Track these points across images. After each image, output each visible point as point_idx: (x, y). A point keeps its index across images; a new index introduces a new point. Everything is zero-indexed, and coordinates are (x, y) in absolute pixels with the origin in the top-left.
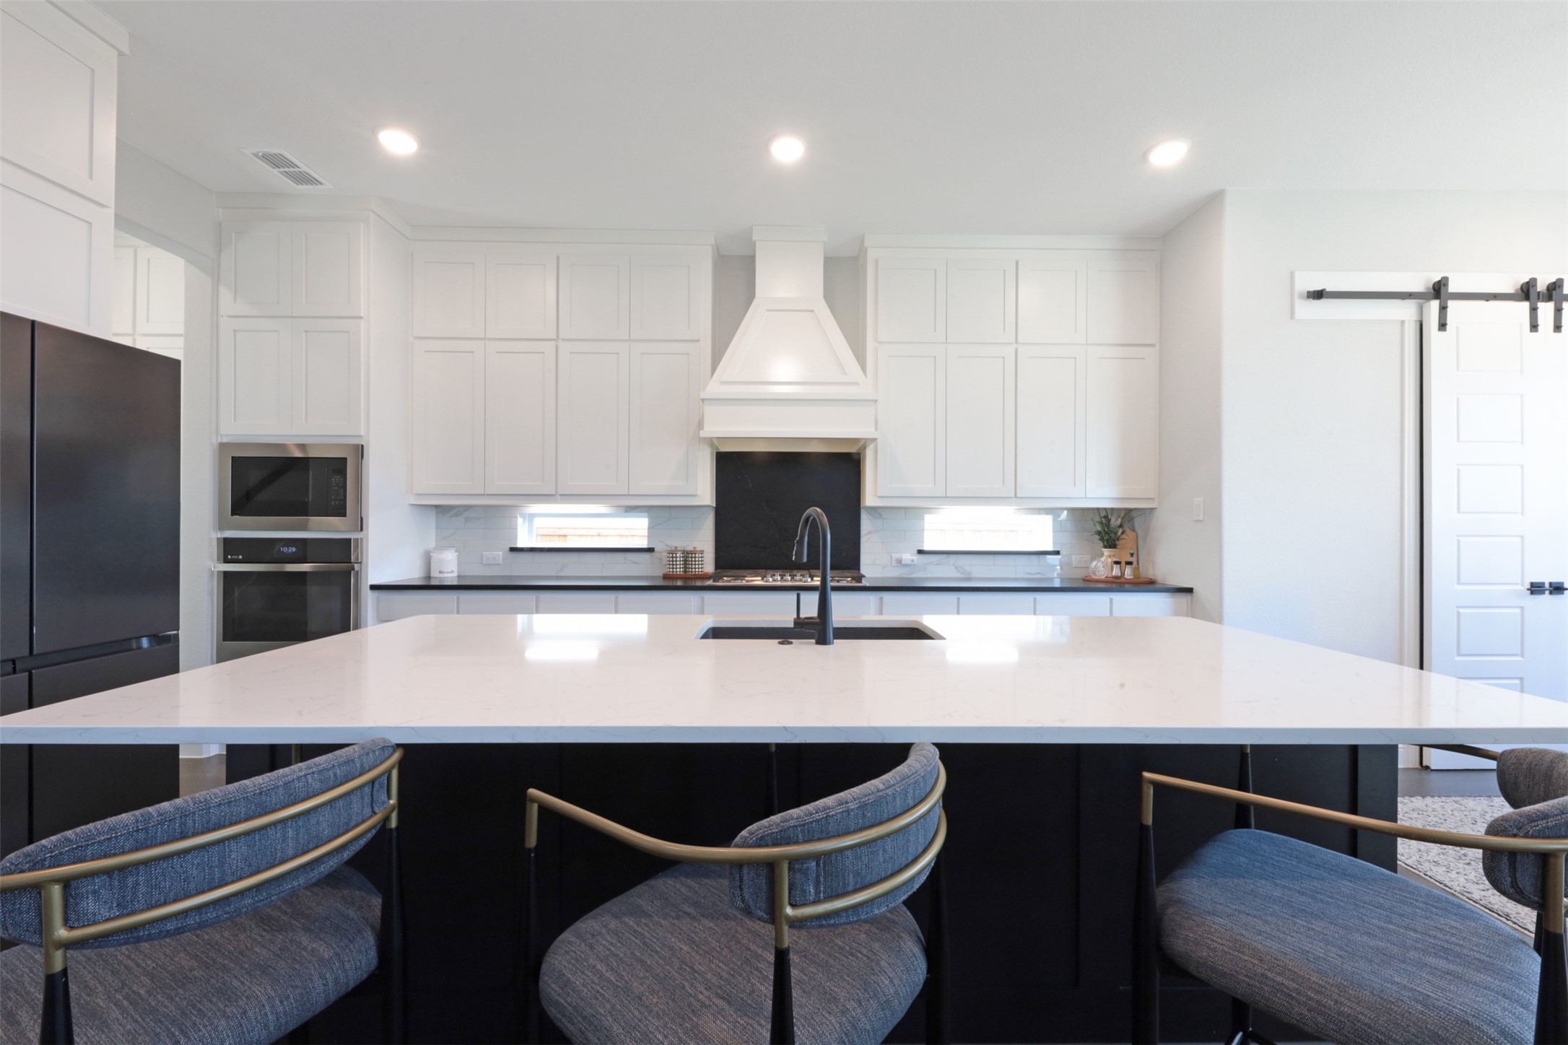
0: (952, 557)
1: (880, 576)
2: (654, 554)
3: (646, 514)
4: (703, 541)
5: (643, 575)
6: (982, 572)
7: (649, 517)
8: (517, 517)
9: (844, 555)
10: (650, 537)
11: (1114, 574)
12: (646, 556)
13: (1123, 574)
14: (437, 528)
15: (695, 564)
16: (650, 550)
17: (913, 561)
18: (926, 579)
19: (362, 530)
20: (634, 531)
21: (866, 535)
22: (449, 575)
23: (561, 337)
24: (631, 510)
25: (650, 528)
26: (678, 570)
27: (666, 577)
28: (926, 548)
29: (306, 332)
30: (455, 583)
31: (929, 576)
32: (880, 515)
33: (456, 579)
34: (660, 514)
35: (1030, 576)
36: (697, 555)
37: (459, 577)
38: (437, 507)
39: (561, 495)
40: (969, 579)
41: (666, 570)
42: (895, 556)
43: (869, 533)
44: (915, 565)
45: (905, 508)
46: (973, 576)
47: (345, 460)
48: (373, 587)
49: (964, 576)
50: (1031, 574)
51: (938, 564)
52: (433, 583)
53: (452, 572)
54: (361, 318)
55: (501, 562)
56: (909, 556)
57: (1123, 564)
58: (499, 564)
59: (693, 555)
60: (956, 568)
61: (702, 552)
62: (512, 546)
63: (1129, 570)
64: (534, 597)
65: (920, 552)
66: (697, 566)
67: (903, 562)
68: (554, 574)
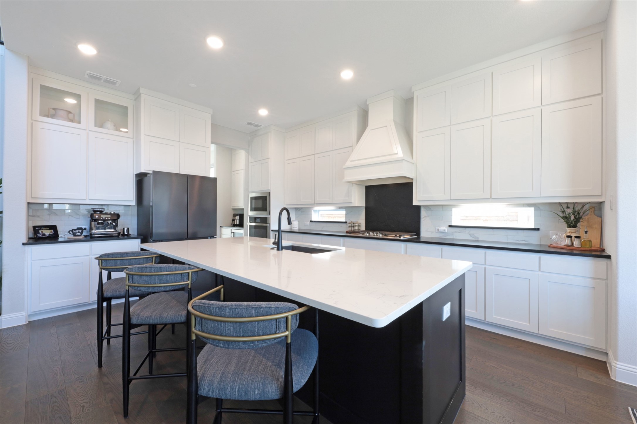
0: (467, 229)
1: (430, 236)
2: (347, 224)
3: (345, 210)
4: (361, 220)
5: (343, 231)
6: (485, 238)
7: (346, 211)
8: (312, 211)
9: (413, 226)
10: (346, 217)
11: (566, 244)
12: (345, 224)
13: (572, 244)
14: (295, 214)
15: (357, 228)
16: (346, 222)
17: (444, 230)
18: (453, 239)
19: (270, 215)
20: (340, 216)
21: (424, 217)
22: (296, 228)
23: (316, 153)
24: (340, 208)
25: (346, 214)
26: (351, 230)
27: (347, 232)
28: (453, 224)
29: (261, 164)
30: (297, 231)
31: (455, 238)
32: (430, 209)
33: (298, 230)
34: (350, 209)
35: (517, 242)
36: (358, 225)
37: (299, 229)
38: (295, 208)
39: (316, 204)
40: (478, 241)
41: (348, 230)
42: (437, 228)
43: (425, 217)
44: (445, 232)
45: (442, 205)
46: (480, 239)
47: (266, 196)
48: (272, 230)
49: (475, 239)
50: (519, 241)
51: (460, 233)
52: (292, 231)
53: (296, 227)
54: (270, 158)
55: (308, 225)
56: (444, 228)
57: (573, 238)
58: (308, 226)
59: (357, 225)
60: (470, 235)
61: (360, 223)
62: (311, 220)
63: (577, 242)
64: (302, 236)
65: (450, 226)
66: (358, 229)
67: (440, 231)
68: (320, 230)
